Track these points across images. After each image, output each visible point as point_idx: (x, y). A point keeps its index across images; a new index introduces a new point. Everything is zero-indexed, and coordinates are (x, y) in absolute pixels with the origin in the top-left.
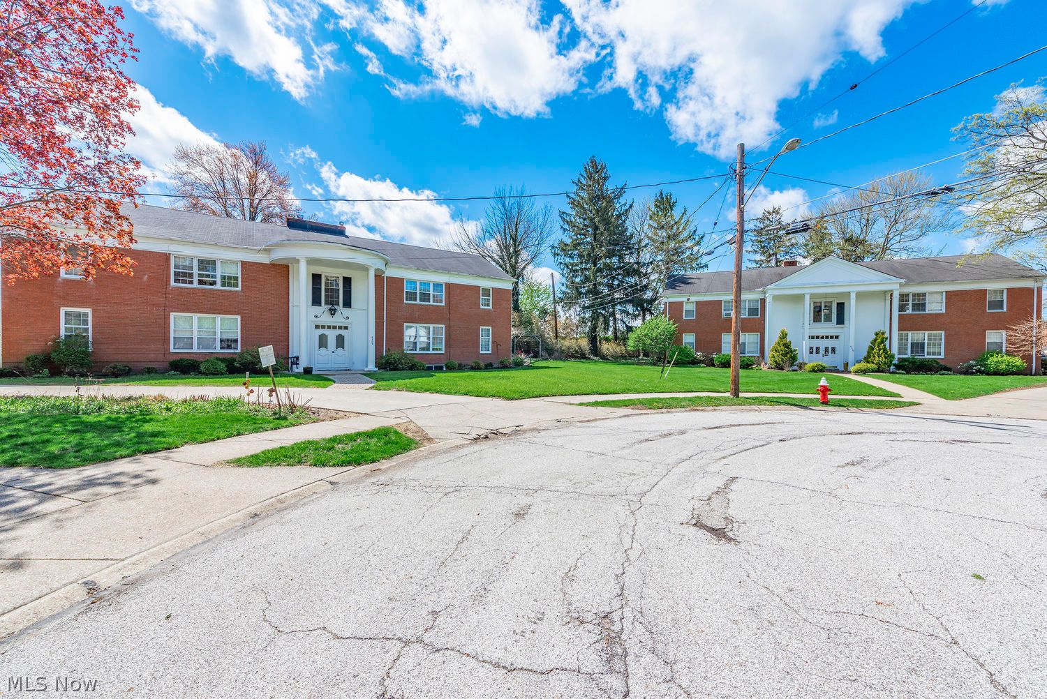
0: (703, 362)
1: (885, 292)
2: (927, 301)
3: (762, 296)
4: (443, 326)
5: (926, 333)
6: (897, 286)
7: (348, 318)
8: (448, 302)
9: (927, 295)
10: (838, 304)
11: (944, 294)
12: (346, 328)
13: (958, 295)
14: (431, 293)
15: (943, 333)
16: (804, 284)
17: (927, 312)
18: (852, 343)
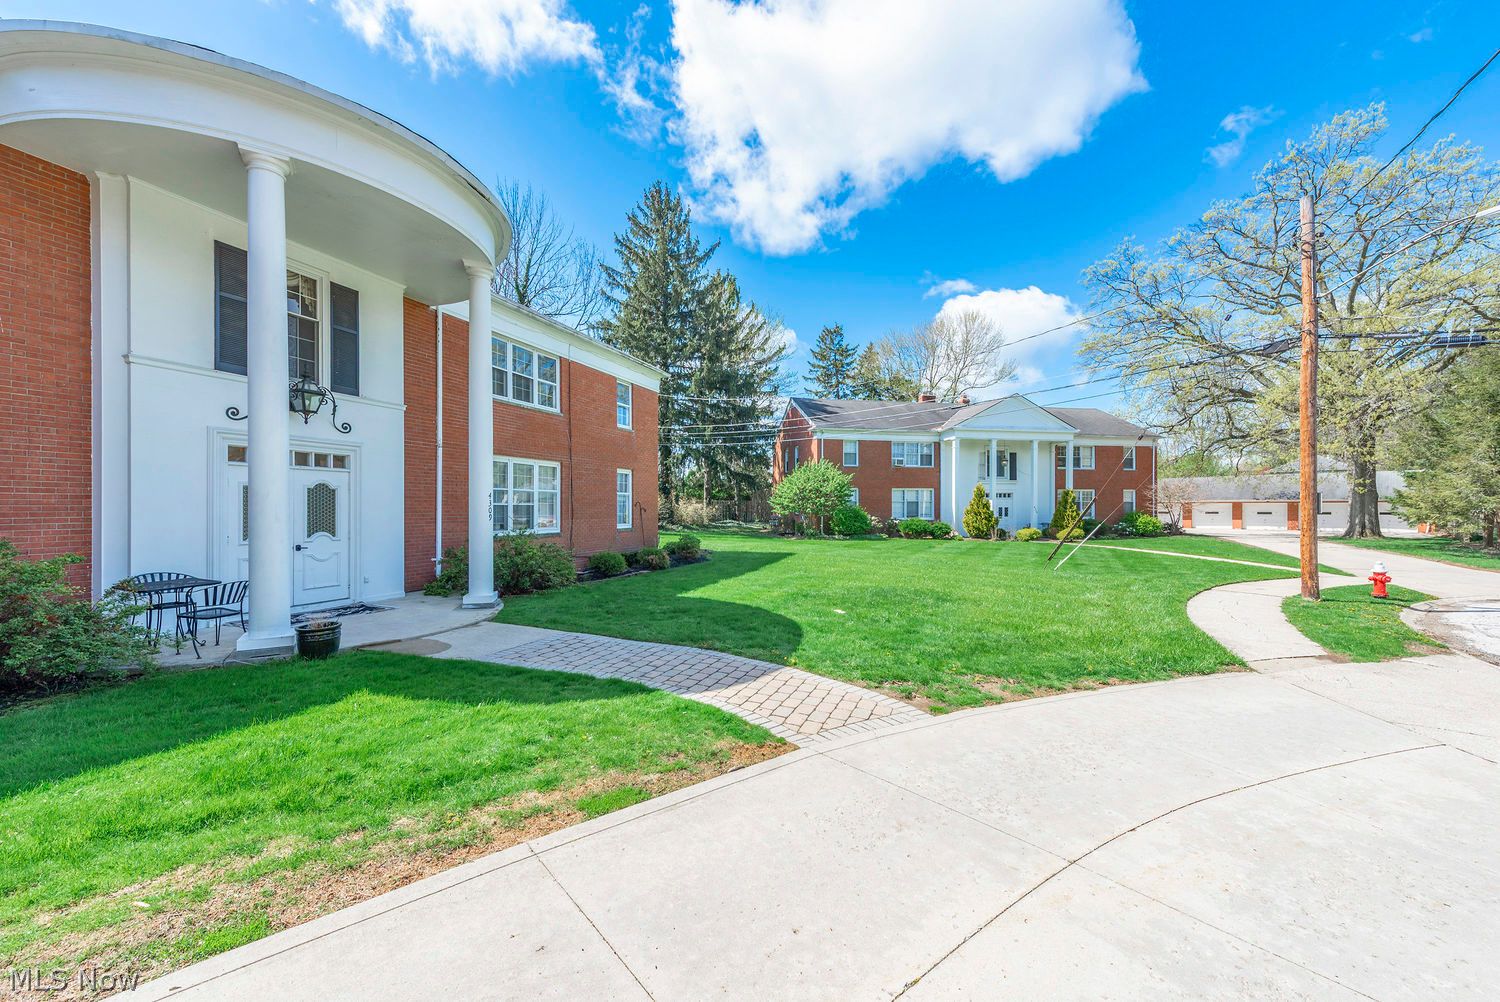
0: (881, 531)
1: (1051, 443)
2: (1081, 456)
3: (936, 439)
4: (557, 465)
5: (1082, 491)
6: (1071, 437)
7: (346, 428)
8: (568, 408)
9: (1081, 449)
10: (1011, 454)
11: (1094, 449)
12: (340, 461)
13: (1103, 451)
14: (536, 378)
15: (1094, 491)
16: (992, 427)
17: (1082, 468)
18: (1035, 503)
